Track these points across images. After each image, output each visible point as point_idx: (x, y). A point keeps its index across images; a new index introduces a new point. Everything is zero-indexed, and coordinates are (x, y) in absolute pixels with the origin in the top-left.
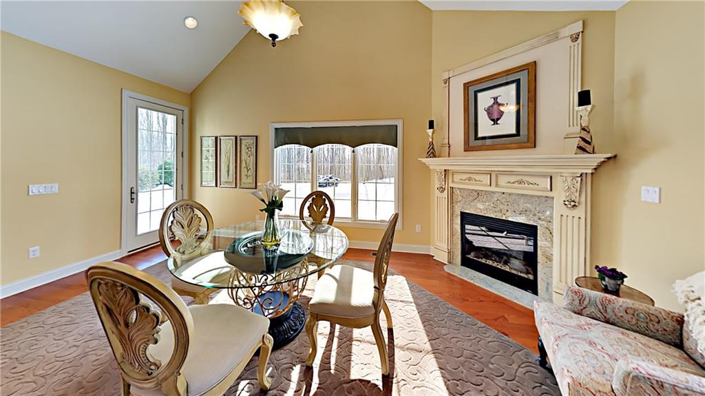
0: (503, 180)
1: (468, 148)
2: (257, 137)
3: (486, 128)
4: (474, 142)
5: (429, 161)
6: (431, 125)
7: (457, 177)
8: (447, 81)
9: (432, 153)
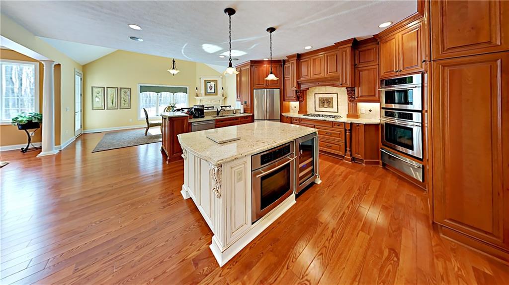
0: (213, 101)
1: (206, 95)
2: (130, 89)
3: (209, 91)
4: (207, 93)
5: (196, 97)
6: (197, 89)
7: (203, 101)
8: (200, 78)
9: (197, 96)
